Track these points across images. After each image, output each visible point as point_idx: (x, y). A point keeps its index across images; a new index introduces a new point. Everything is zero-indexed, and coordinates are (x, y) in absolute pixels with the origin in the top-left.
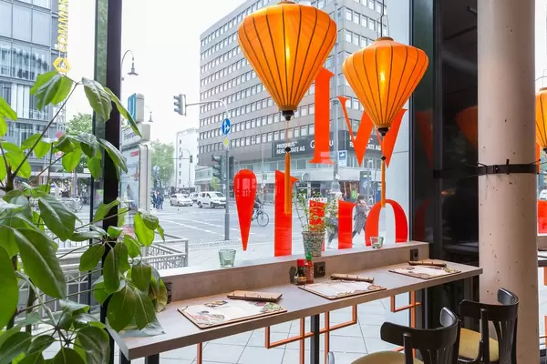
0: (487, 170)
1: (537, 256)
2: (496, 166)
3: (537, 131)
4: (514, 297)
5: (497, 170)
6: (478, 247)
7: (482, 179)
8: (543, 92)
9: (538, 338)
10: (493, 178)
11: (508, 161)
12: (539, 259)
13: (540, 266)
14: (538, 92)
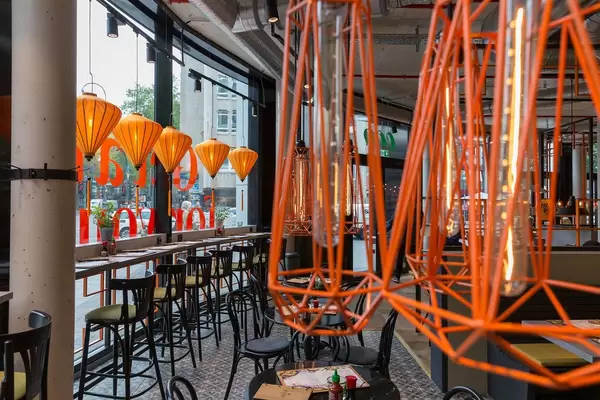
0: (21, 174)
1: (74, 268)
2: (33, 170)
3: (78, 134)
4: (47, 317)
5: (33, 174)
6: (8, 267)
7: (15, 185)
8: (85, 96)
9: (72, 354)
10: (28, 183)
11: (46, 165)
12: (77, 270)
13: (77, 278)
14: (79, 95)
